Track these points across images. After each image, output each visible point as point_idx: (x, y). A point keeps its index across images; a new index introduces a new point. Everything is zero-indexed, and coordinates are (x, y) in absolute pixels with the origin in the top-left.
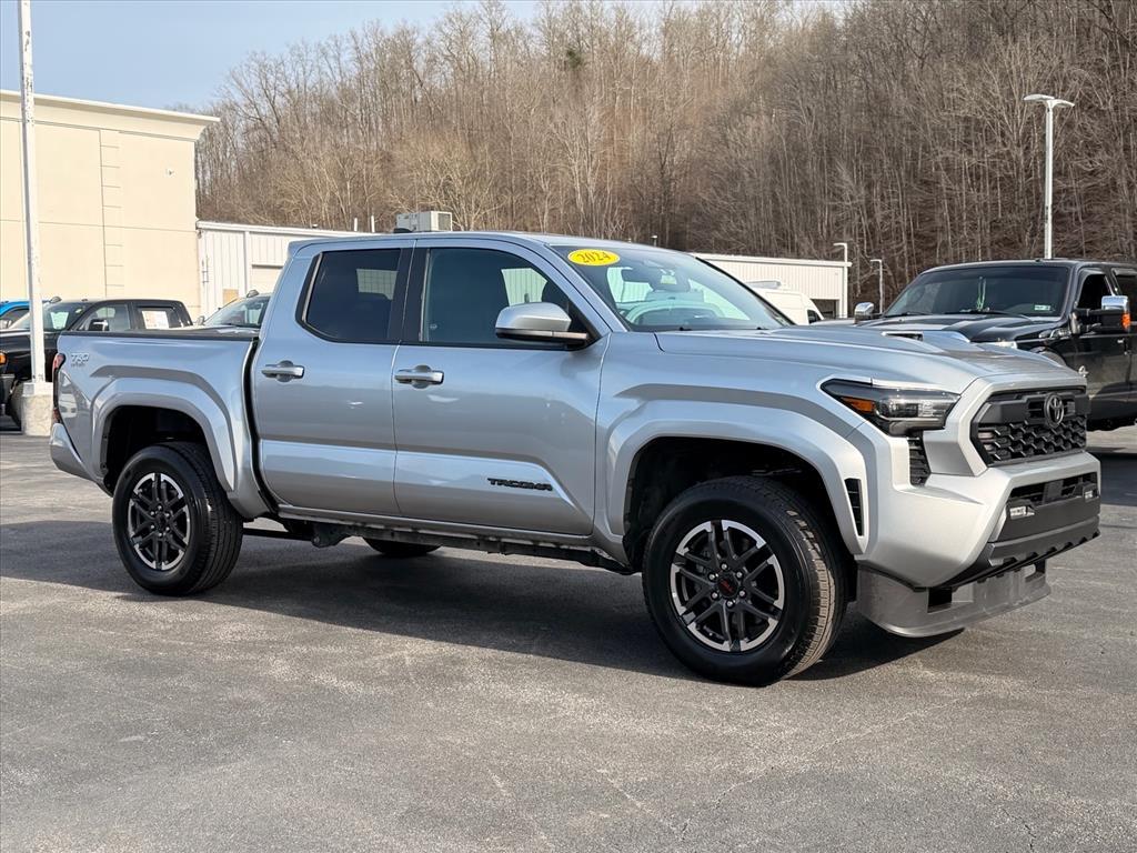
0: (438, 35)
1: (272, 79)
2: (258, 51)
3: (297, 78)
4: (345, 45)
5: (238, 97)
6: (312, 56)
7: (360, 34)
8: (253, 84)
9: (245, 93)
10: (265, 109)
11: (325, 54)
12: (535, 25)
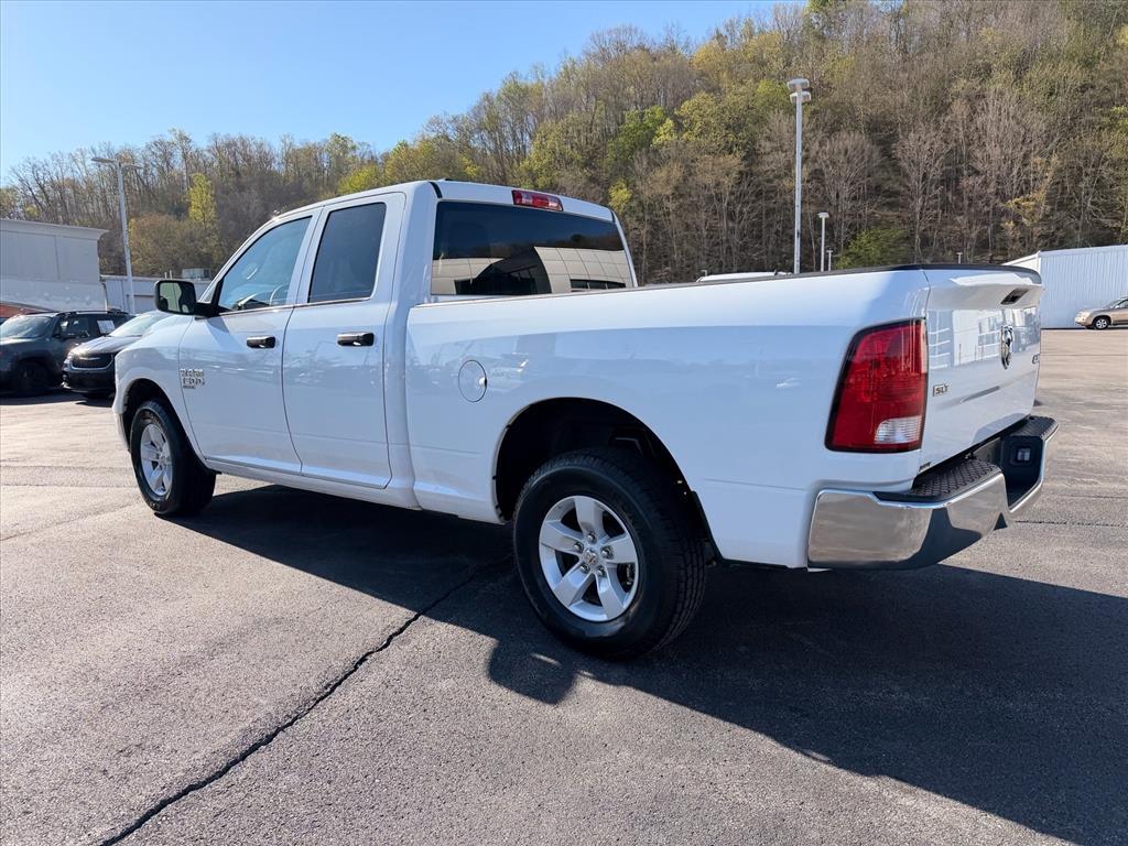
0: (148, 153)
1: (41, 175)
2: (30, 156)
3: (57, 174)
4: (88, 155)
5: (17, 183)
6: (66, 160)
7: (97, 149)
8: (29, 176)
9: (21, 180)
10: (36, 190)
11: (74, 160)
12: (209, 151)
